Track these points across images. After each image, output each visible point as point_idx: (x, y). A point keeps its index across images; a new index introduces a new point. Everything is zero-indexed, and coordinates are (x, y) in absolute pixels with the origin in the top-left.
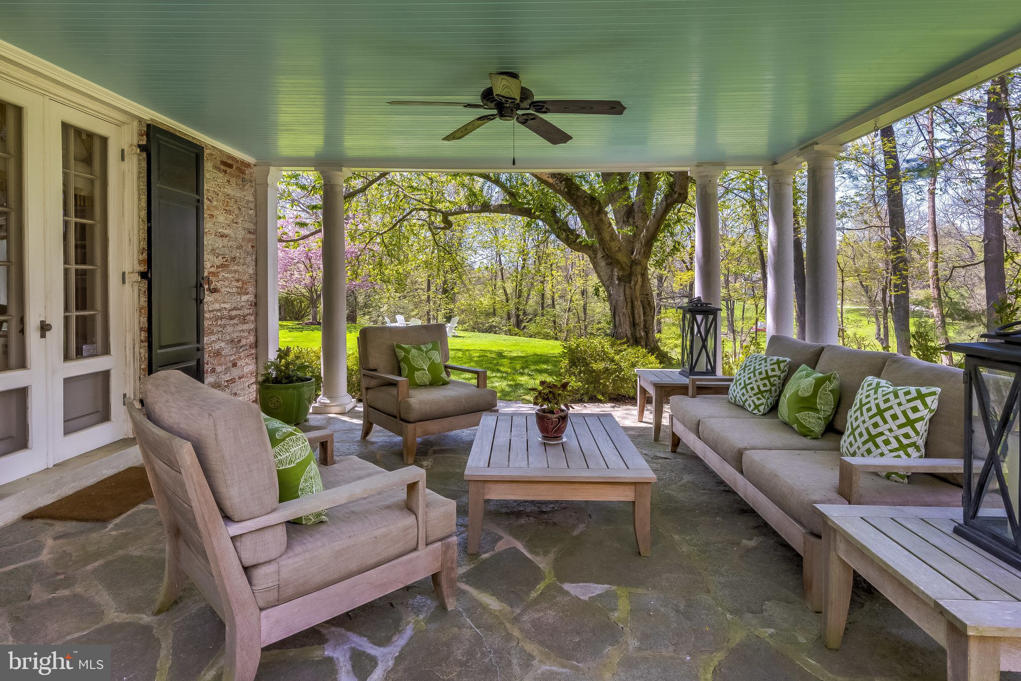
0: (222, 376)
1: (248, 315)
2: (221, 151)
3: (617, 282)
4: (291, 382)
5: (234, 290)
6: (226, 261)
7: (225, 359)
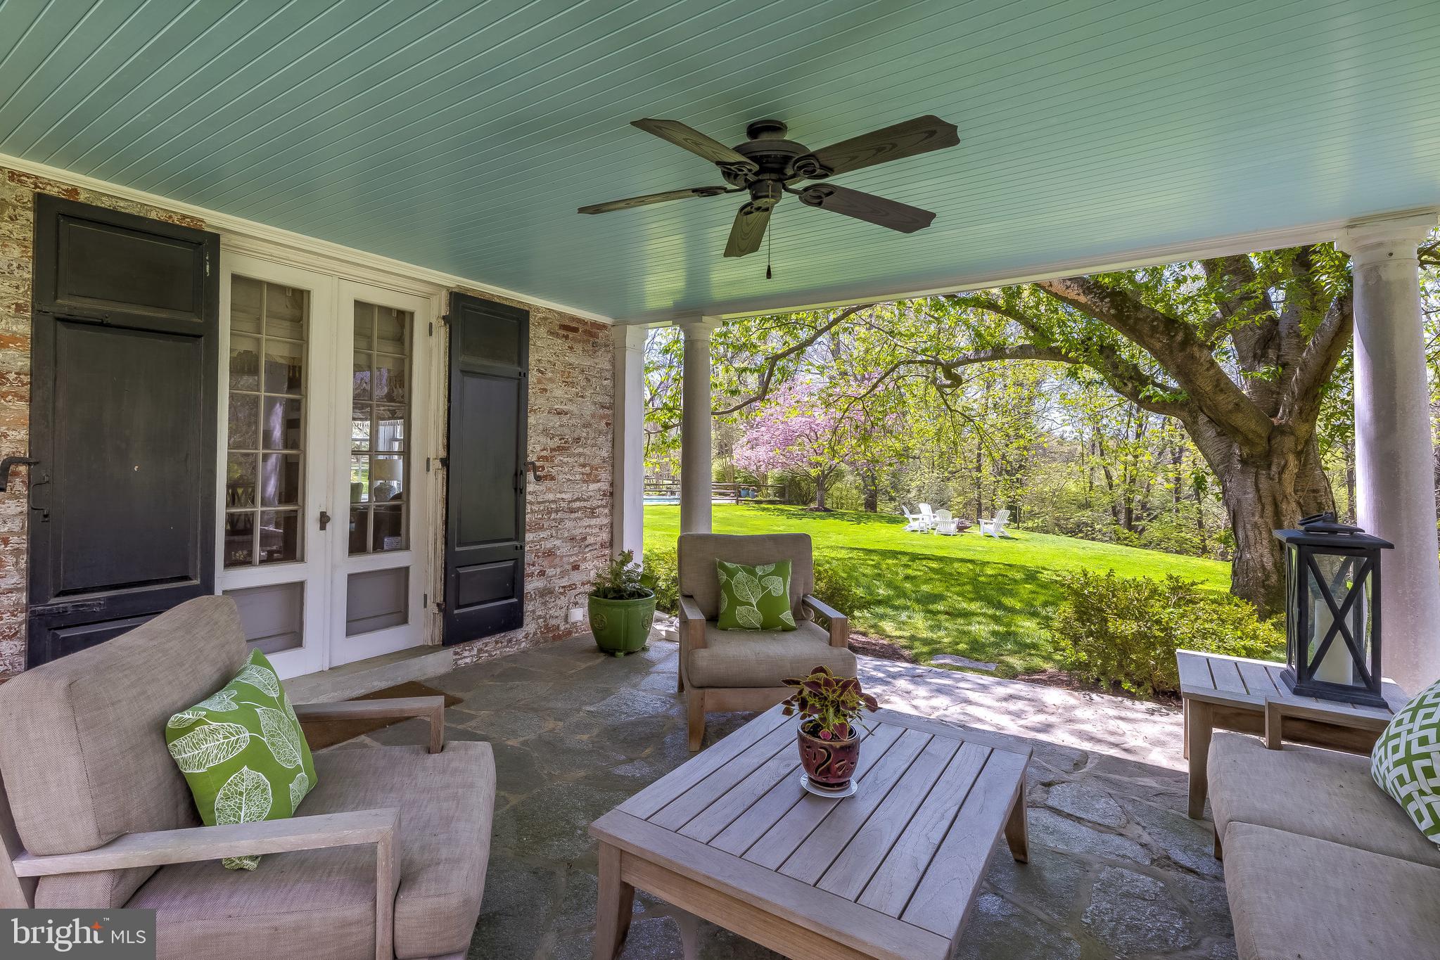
0: (556, 581)
1: (599, 507)
2: (560, 313)
3: (1239, 466)
4: (621, 598)
5: (578, 477)
6: (566, 442)
7: (561, 560)
